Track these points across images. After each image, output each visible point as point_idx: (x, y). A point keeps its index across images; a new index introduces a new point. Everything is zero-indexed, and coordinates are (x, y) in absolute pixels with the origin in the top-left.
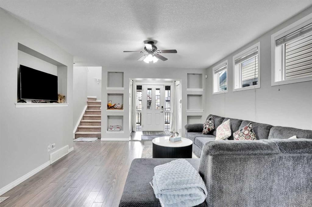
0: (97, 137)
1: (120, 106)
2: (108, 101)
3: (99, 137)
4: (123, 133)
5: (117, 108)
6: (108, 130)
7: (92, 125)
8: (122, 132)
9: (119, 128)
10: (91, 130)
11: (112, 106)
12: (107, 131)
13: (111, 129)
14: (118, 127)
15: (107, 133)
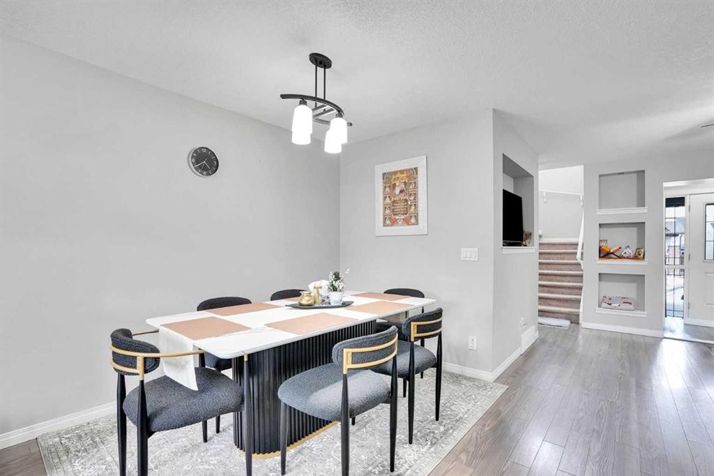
0: (567, 319)
1: (630, 252)
2: (601, 241)
3: (574, 319)
4: (645, 316)
5: (624, 255)
6: (600, 306)
7: (549, 292)
8: (638, 314)
9: (631, 304)
10: (550, 302)
11: (611, 251)
12: (597, 308)
13: (610, 304)
14: (625, 300)
15: (597, 312)
